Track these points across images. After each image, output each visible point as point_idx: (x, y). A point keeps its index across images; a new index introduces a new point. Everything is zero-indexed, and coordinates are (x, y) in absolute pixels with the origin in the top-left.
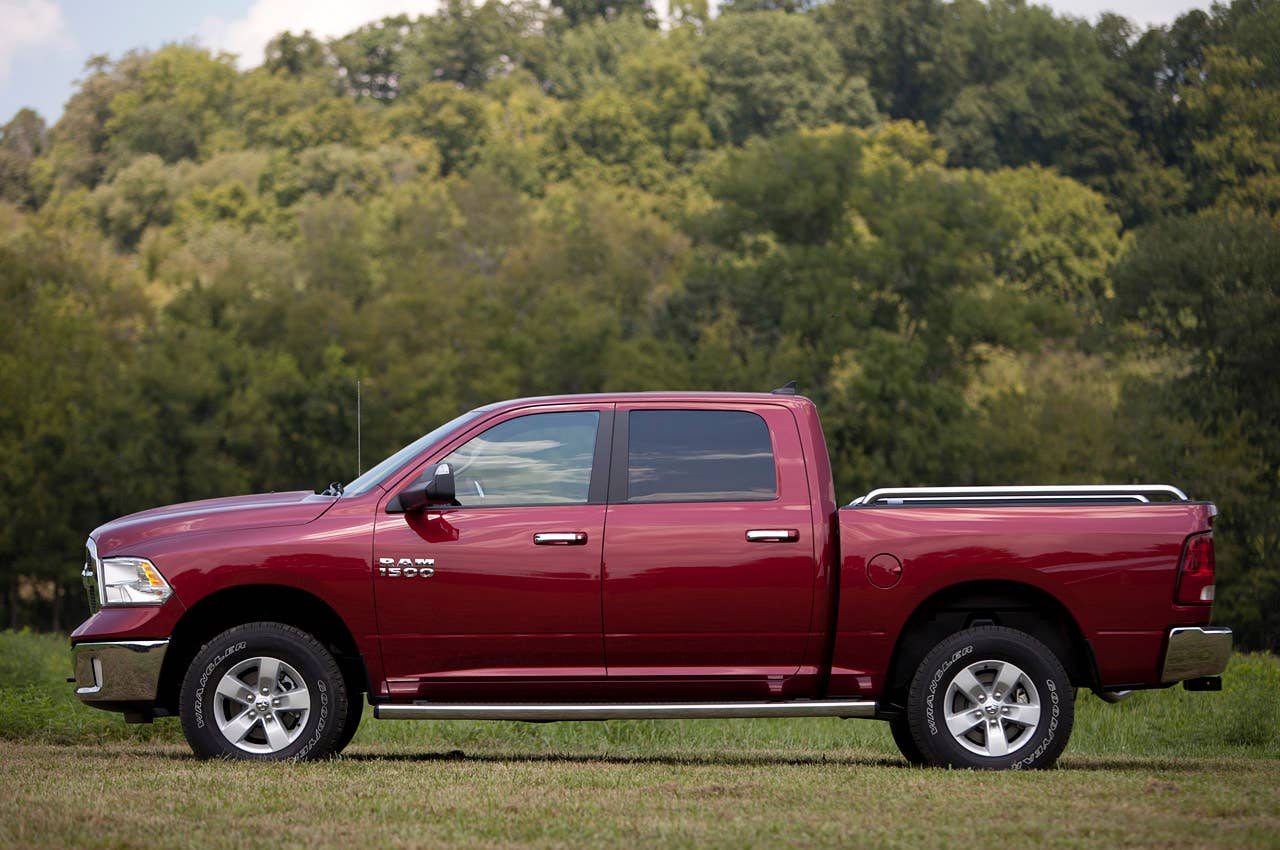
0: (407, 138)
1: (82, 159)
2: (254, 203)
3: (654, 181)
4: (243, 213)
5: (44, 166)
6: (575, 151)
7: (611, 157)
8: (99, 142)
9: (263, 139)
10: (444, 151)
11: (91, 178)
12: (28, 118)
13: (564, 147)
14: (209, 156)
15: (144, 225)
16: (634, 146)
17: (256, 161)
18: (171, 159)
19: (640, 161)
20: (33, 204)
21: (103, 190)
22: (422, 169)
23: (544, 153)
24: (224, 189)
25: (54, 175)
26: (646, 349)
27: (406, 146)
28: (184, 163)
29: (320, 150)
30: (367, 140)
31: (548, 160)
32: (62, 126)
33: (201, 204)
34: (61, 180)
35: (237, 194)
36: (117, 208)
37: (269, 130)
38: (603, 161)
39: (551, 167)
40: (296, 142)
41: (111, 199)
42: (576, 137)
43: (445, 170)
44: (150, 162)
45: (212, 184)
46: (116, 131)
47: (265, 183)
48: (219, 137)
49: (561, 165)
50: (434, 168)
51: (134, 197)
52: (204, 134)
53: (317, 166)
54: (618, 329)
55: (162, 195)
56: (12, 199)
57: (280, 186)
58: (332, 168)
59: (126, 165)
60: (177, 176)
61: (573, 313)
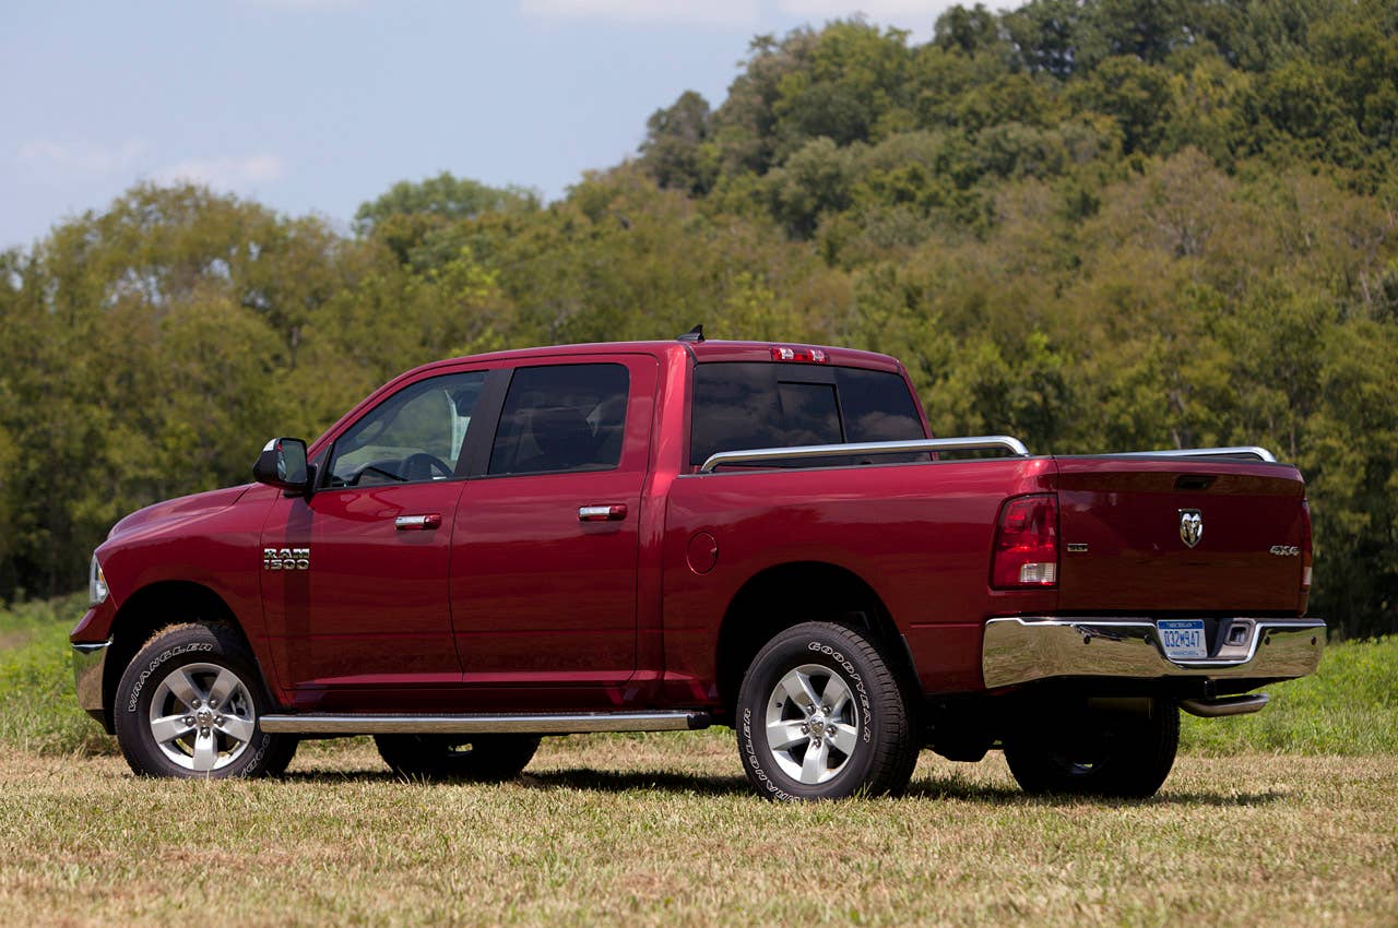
0: (1089, 115)
1: (749, 142)
2: (933, 185)
3: (1349, 155)
4: (920, 195)
5: (712, 149)
6: (1265, 125)
7: (1304, 131)
8: (766, 124)
9: (937, 118)
10: (1127, 126)
11: (759, 163)
12: (692, 101)
13: (1255, 121)
14: (883, 137)
15: (818, 208)
16: (1328, 118)
17: (930, 142)
18: (843, 141)
19: (1334, 134)
20: (699, 190)
21: (775, 174)
22: (1105, 146)
23: (1233, 127)
24: (900, 171)
25: (721, 160)
26: (1366, 333)
27: (1087, 123)
28: (857, 145)
29: (999, 128)
30: (1045, 117)
31: (1237, 135)
32: (727, 109)
33: (878, 187)
34: (728, 165)
35: (915, 177)
36: (791, 190)
37: (944, 109)
38: (1295, 135)
39: (1242, 142)
40: (974, 120)
41: (783, 183)
42: (1266, 110)
43: (1128, 148)
44: (824, 143)
45: (887, 166)
46: (785, 114)
47: (942, 165)
48: (890, 117)
49: (1251, 139)
50: (1117, 144)
51: (808, 181)
52: (875, 115)
53: (996, 146)
54: (1333, 312)
55: (835, 177)
56: (681, 185)
57: (957, 167)
58: (1012, 147)
59: (796, 148)
60: (848, 158)
61: (1288, 296)
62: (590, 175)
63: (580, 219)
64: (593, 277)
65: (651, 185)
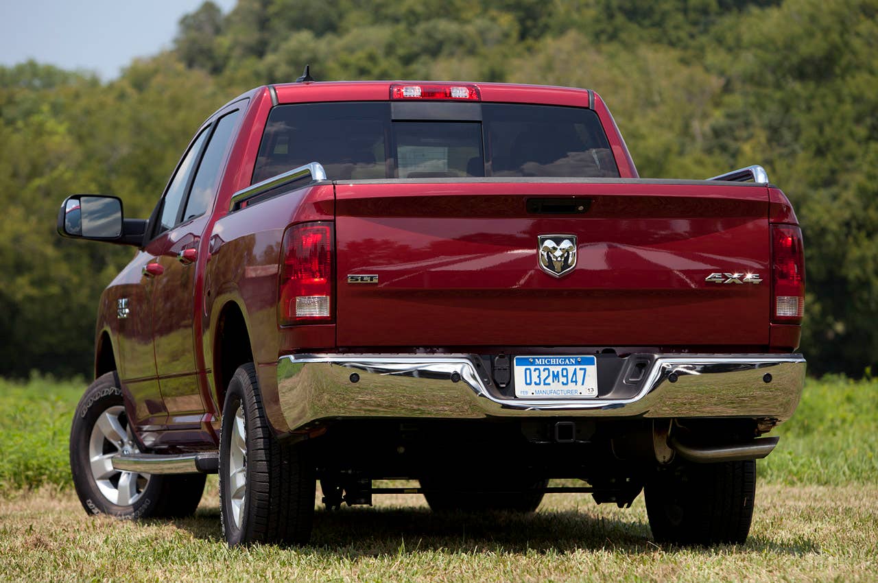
0: (494, 14)
1: (251, 36)
2: (385, 64)
4: (376, 70)
5: (224, 42)
8: (263, 23)
9: (386, 17)
11: (259, 51)
12: (209, 9)
14: (348, 30)
17: (381, 34)
18: (319, 34)
20: (216, 70)
21: (270, 58)
22: (507, 36)
24: (361, 54)
25: (231, 49)
27: (493, 18)
28: (329, 37)
29: (431, 24)
30: (464, 15)
32: (235, 13)
33: (345, 66)
34: (237, 52)
35: (372, 58)
37: (390, 11)
38: (641, 26)
40: (412, 18)
41: (276, 65)
44: (305, 36)
45: (351, 50)
46: (277, 15)
47: (390, 49)
48: (354, 16)
52: (341, 16)
53: (429, 35)
55: (314, 60)
56: (202, 66)
57: (401, 51)
58: (439, 36)
59: (286, 39)
60: (323, 46)
62: (137, 61)
63: (130, 91)
64: (139, 128)
65: (181, 67)
